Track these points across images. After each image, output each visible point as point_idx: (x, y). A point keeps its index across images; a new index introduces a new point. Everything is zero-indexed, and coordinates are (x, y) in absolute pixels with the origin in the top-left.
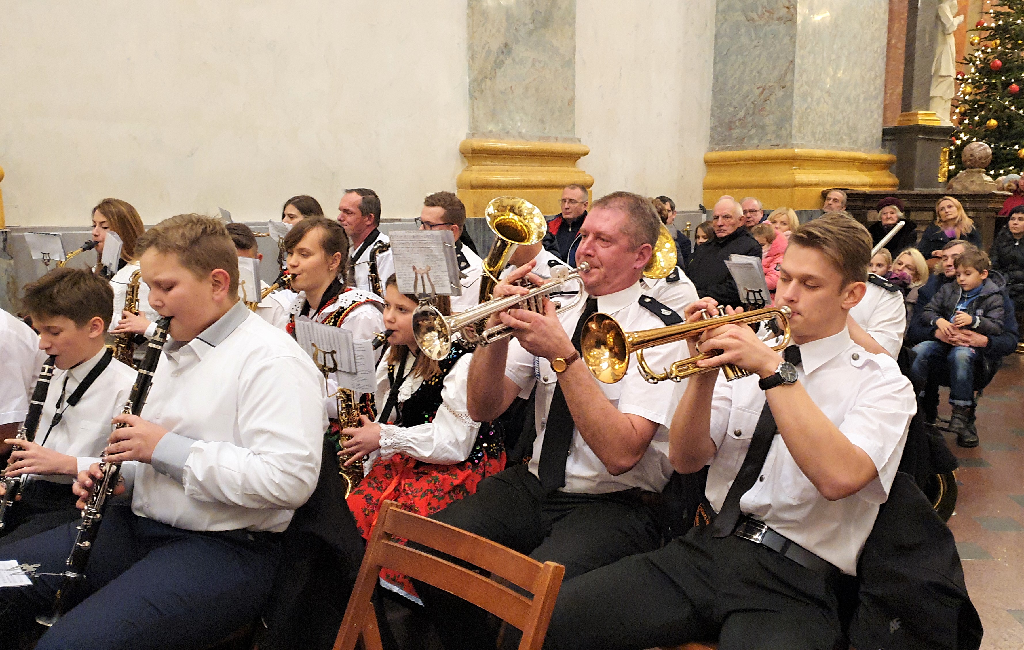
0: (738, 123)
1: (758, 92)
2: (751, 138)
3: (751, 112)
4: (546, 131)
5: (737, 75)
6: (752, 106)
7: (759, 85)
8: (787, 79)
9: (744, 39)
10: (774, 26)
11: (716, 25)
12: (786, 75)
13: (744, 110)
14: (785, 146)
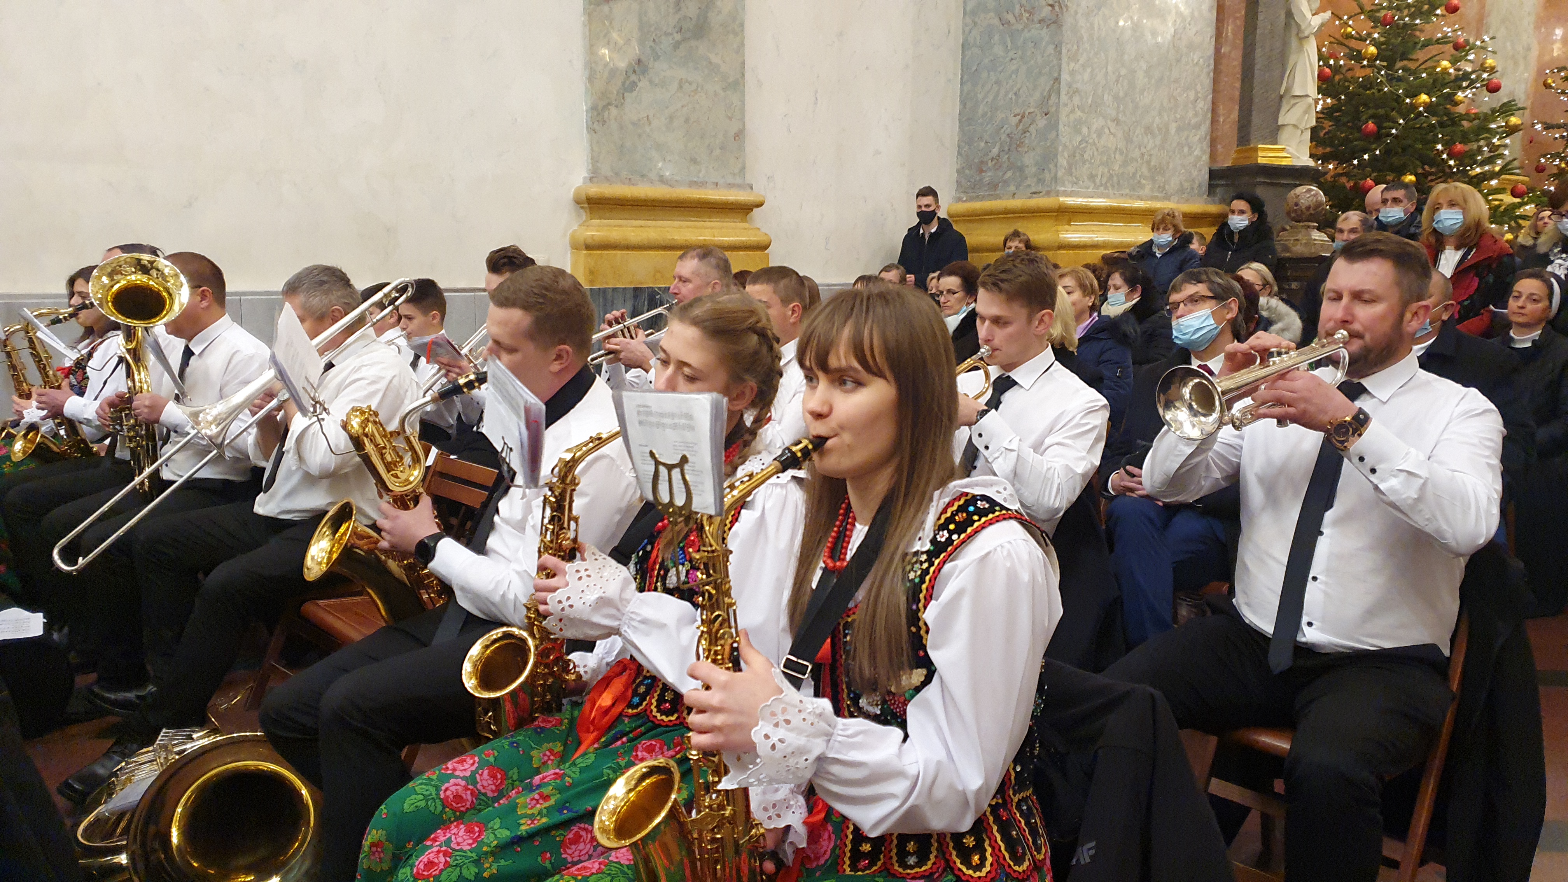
0: (990, 164)
1: (1014, 120)
2: (1006, 183)
3: (1006, 148)
4: (701, 175)
5: (990, 98)
6: (1008, 140)
7: (1017, 111)
8: (1050, 102)
9: (998, 49)
10: (1035, 31)
11: (963, 31)
12: (1049, 97)
13: (998, 146)
14: (1048, 193)
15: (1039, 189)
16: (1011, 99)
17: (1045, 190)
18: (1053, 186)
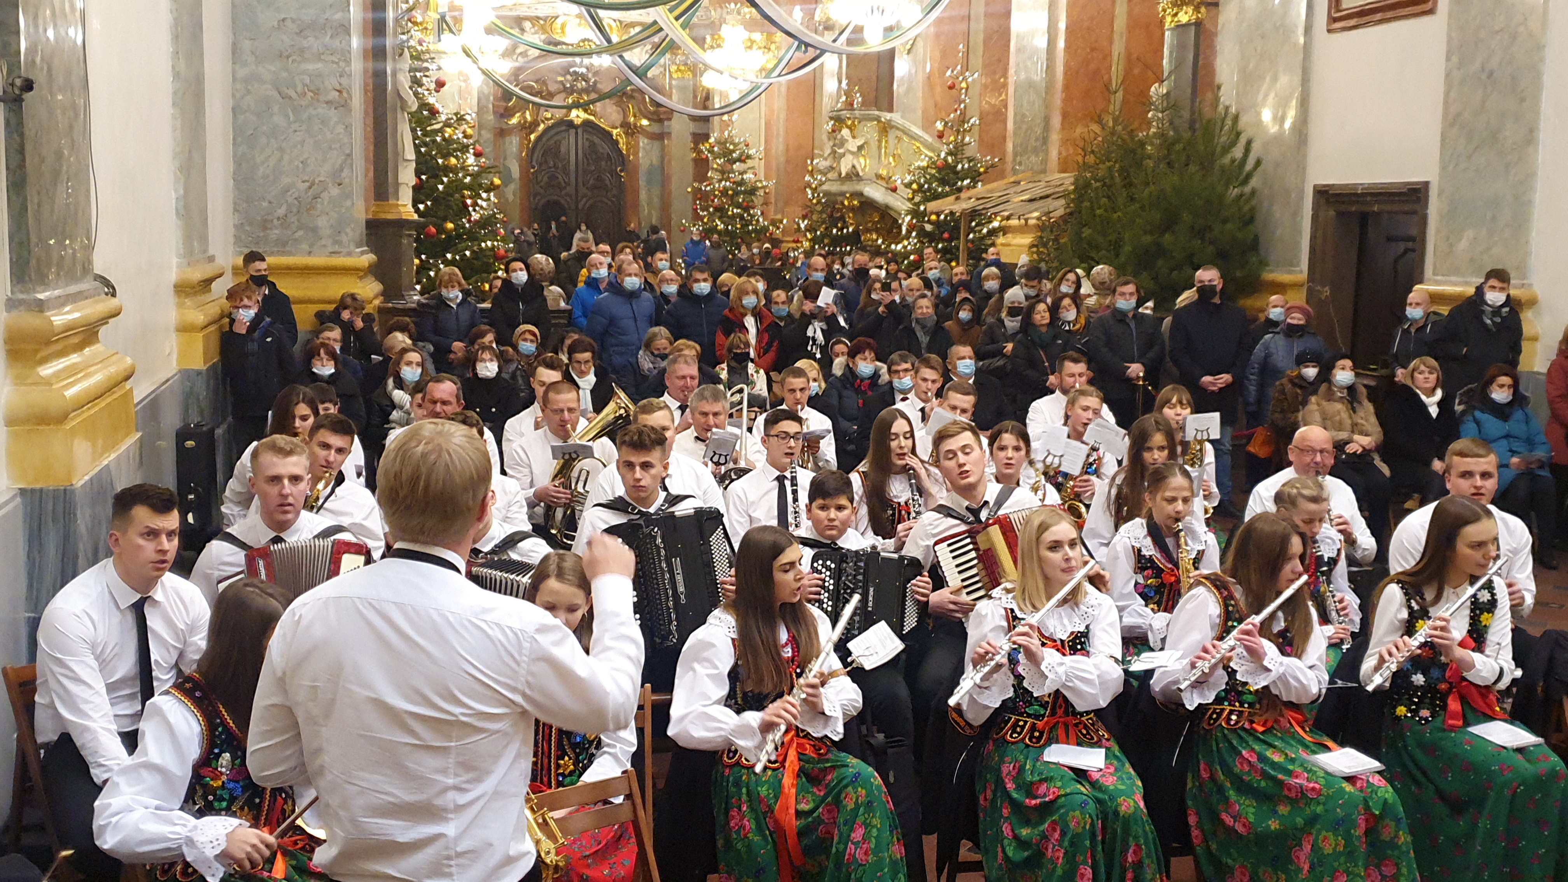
0: (276, 223)
1: (303, 186)
2: (298, 242)
3: (295, 210)
5: (272, 162)
6: (296, 203)
7: (306, 178)
8: (344, 175)
9: (278, 119)
10: (322, 110)
11: (233, 96)
12: (342, 170)
13: (284, 207)
14: (349, 254)
15: (336, 248)
16: (297, 167)
17: (344, 251)
18: (352, 247)
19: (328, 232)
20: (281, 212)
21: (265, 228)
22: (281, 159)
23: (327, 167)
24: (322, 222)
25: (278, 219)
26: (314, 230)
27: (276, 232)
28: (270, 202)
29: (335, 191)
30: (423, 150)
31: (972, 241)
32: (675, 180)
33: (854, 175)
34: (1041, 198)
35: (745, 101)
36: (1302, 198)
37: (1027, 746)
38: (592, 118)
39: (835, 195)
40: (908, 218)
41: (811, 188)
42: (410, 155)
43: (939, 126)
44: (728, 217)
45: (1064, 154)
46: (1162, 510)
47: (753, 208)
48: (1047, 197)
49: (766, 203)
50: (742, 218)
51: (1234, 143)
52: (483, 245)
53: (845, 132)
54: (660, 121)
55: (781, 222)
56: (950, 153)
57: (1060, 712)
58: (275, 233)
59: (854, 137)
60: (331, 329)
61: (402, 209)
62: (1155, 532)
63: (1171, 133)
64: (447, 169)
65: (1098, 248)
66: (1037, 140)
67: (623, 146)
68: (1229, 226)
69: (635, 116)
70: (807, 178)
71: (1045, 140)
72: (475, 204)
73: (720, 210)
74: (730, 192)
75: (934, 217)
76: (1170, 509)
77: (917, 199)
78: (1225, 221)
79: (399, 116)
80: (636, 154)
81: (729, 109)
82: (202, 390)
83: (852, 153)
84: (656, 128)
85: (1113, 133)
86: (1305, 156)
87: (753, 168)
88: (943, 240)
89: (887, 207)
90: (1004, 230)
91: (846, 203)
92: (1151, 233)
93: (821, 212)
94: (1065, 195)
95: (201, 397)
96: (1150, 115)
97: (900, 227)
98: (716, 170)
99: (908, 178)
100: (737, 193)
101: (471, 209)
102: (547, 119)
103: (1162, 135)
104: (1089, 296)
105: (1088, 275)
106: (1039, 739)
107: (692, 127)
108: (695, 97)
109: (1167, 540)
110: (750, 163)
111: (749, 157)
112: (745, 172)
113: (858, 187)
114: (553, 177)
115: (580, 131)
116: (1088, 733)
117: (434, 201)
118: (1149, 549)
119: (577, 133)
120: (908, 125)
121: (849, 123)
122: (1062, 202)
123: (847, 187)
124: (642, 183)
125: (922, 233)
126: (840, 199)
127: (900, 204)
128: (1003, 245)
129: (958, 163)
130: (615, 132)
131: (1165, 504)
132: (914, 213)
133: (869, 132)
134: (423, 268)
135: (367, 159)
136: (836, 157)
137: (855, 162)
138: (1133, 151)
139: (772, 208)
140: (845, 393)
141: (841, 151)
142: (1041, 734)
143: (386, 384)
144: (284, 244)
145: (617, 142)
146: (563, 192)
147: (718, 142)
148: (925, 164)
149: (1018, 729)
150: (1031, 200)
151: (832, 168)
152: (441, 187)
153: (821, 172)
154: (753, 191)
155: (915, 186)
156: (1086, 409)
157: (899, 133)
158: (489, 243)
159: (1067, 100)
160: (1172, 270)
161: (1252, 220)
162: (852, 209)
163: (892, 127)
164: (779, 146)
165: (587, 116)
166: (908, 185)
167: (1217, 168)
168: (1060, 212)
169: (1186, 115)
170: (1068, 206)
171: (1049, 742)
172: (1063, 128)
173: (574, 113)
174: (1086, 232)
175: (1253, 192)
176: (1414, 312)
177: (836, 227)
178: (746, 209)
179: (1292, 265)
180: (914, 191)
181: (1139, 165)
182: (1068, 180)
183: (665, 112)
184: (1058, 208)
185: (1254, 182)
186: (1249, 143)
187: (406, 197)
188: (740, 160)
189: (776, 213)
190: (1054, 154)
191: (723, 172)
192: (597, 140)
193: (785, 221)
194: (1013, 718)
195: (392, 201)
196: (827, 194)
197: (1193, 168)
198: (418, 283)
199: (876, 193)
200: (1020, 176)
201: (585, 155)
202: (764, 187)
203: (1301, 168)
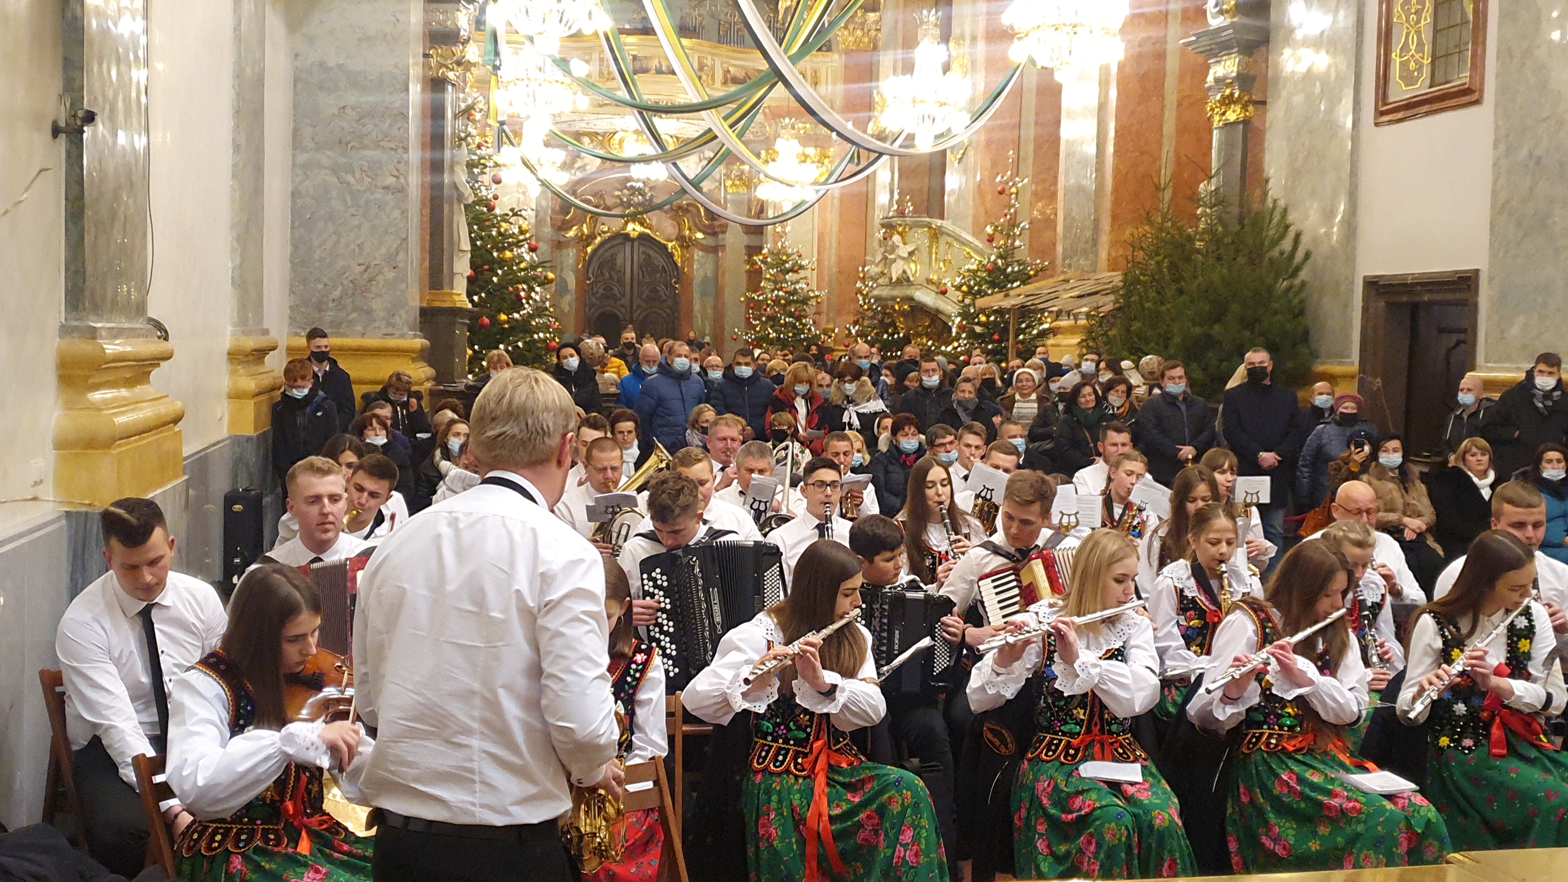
0: (331, 305)
1: (359, 269)
2: (351, 323)
3: (350, 292)
5: (329, 246)
6: (352, 286)
7: (362, 261)
8: (399, 259)
9: (336, 204)
10: (379, 195)
11: (293, 181)
12: (398, 254)
13: (340, 289)
14: (402, 336)
15: (390, 330)
16: (354, 250)
17: (398, 333)
18: (405, 329)
19: (382, 314)
20: (337, 294)
21: (320, 310)
22: (338, 242)
23: (383, 250)
24: (378, 305)
25: (333, 301)
26: (369, 312)
27: (330, 313)
28: (325, 285)
29: (390, 274)
30: (478, 243)
31: (1022, 342)
32: (728, 294)
33: (904, 280)
34: (1090, 295)
35: (799, 210)
36: (1351, 291)
37: (1063, 764)
38: (648, 231)
39: (886, 299)
40: (959, 319)
41: (862, 294)
42: (466, 246)
43: (989, 230)
44: (781, 326)
45: (1114, 255)
46: (1206, 552)
47: (806, 317)
48: (1096, 293)
49: (818, 313)
50: (794, 327)
51: (1282, 237)
52: (536, 336)
53: (896, 238)
54: (715, 234)
55: (833, 331)
56: (1000, 256)
57: (1096, 730)
58: (329, 316)
59: (905, 244)
60: (382, 407)
61: (456, 298)
62: (1199, 573)
63: (1220, 229)
64: (502, 262)
65: (1147, 341)
66: (1086, 242)
67: (678, 259)
68: (1279, 317)
69: (690, 229)
70: (859, 285)
71: (1095, 242)
72: (529, 297)
73: (773, 320)
74: (783, 302)
75: (983, 318)
76: (1213, 550)
77: (967, 301)
78: (1276, 313)
79: (456, 207)
80: (691, 266)
81: (782, 219)
82: (252, 457)
83: (903, 259)
84: (710, 241)
85: (1161, 229)
86: (1354, 249)
87: (805, 278)
88: (992, 342)
89: (938, 311)
90: (1053, 331)
91: (897, 307)
92: (1201, 324)
93: (872, 318)
94: (1114, 291)
95: (251, 463)
96: (1198, 212)
97: (950, 328)
98: (769, 280)
99: (958, 280)
100: (789, 303)
101: (524, 301)
102: (604, 232)
103: (1210, 230)
104: (1138, 386)
105: (1137, 367)
106: (1074, 756)
107: (746, 240)
108: (750, 210)
109: (1211, 582)
110: (802, 273)
111: (802, 267)
112: (798, 282)
113: (909, 292)
114: (608, 289)
115: (636, 244)
116: (1124, 752)
117: (488, 293)
118: (1192, 590)
119: (632, 247)
120: (958, 231)
121: (900, 229)
122: (1112, 297)
123: (898, 292)
124: (696, 295)
125: (972, 335)
126: (890, 303)
127: (950, 307)
128: (1053, 346)
129: (1008, 266)
130: (670, 245)
131: (1209, 545)
132: (965, 315)
133: (920, 237)
134: (476, 358)
135: (423, 249)
136: (886, 261)
137: (906, 267)
138: (1182, 246)
139: (824, 317)
140: (891, 468)
141: (892, 257)
142: (1077, 751)
143: (433, 456)
144: (339, 325)
145: (671, 255)
146: (619, 303)
147: (771, 253)
148: (975, 267)
149: (1053, 747)
150: (1080, 297)
151: (883, 274)
152: (495, 279)
153: (872, 278)
154: (805, 301)
155: (964, 288)
156: (1130, 473)
157: (949, 239)
158: (541, 335)
159: (1116, 202)
160: (1221, 361)
161: (1302, 313)
162: (903, 313)
163: (943, 233)
164: (832, 256)
165: (642, 229)
166: (958, 288)
167: (1266, 259)
168: (1109, 307)
169: (1235, 210)
170: (1116, 301)
171: (1084, 759)
172: (1112, 231)
173: (630, 226)
174: (1136, 325)
175: (1303, 284)
176: (1465, 398)
177: (887, 332)
178: (799, 318)
179: (1343, 357)
180: (965, 294)
181: (1188, 260)
182: (1117, 278)
183: (720, 225)
184: (1107, 303)
185: (1303, 275)
186: (1298, 237)
187: (460, 287)
188: (792, 270)
189: (828, 322)
190: (1103, 255)
191: (775, 282)
192: (652, 253)
193: (836, 330)
194: (1048, 736)
195: (446, 290)
196: (878, 299)
197: (1242, 260)
198: (471, 372)
199: (926, 297)
200: (1068, 276)
201: (640, 267)
202: (817, 297)
203: (1351, 260)
